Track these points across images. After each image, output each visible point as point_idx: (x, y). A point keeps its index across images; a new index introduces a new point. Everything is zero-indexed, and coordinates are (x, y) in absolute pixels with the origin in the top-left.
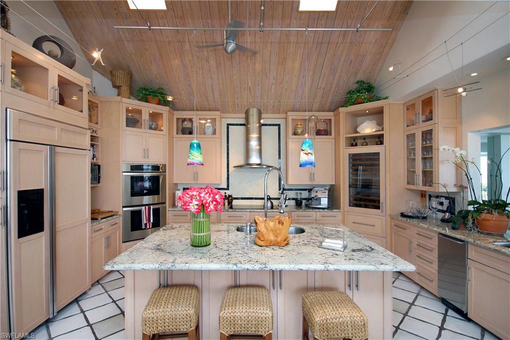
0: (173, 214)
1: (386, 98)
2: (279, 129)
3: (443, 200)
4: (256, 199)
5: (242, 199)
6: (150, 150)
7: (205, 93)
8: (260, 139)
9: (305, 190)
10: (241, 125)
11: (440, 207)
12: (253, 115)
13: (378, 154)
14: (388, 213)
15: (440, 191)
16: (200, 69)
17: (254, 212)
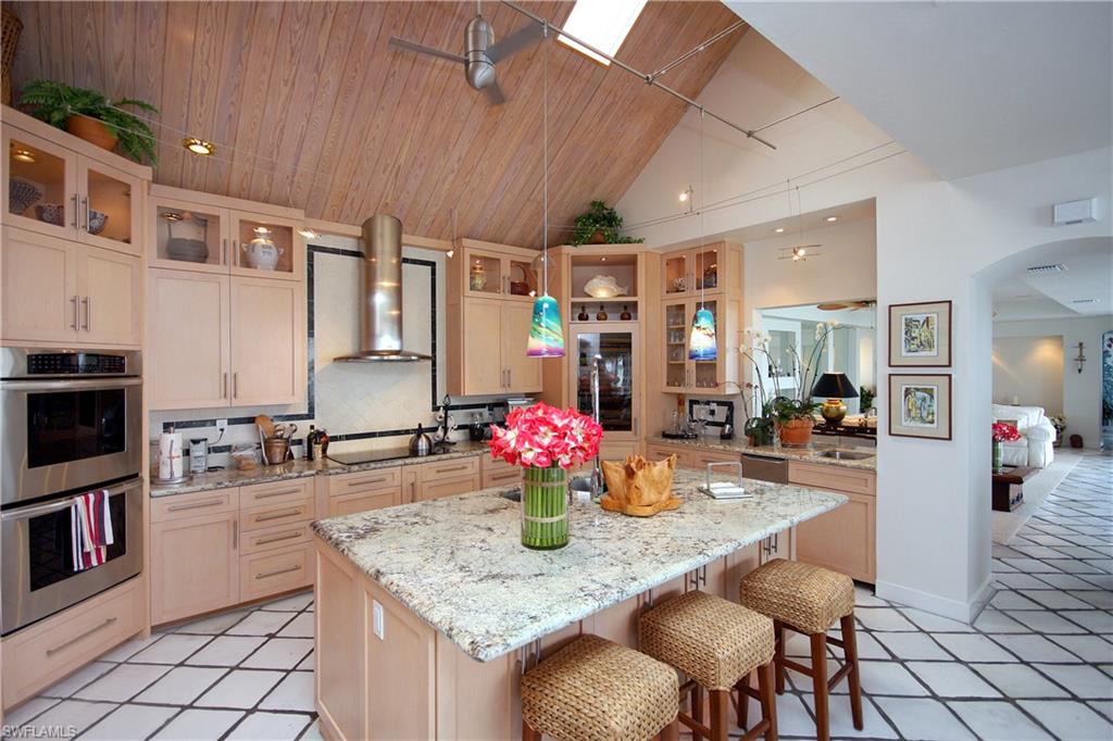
0: (166, 507)
1: (640, 241)
2: (433, 273)
3: (714, 406)
4: (382, 434)
5: (349, 437)
6: (92, 303)
7: (272, 153)
8: (398, 293)
9: (483, 406)
10: (345, 253)
11: (710, 419)
12: (382, 235)
13: (629, 335)
14: (643, 436)
15: (727, 393)
16: (286, 82)
17: (412, 464)
